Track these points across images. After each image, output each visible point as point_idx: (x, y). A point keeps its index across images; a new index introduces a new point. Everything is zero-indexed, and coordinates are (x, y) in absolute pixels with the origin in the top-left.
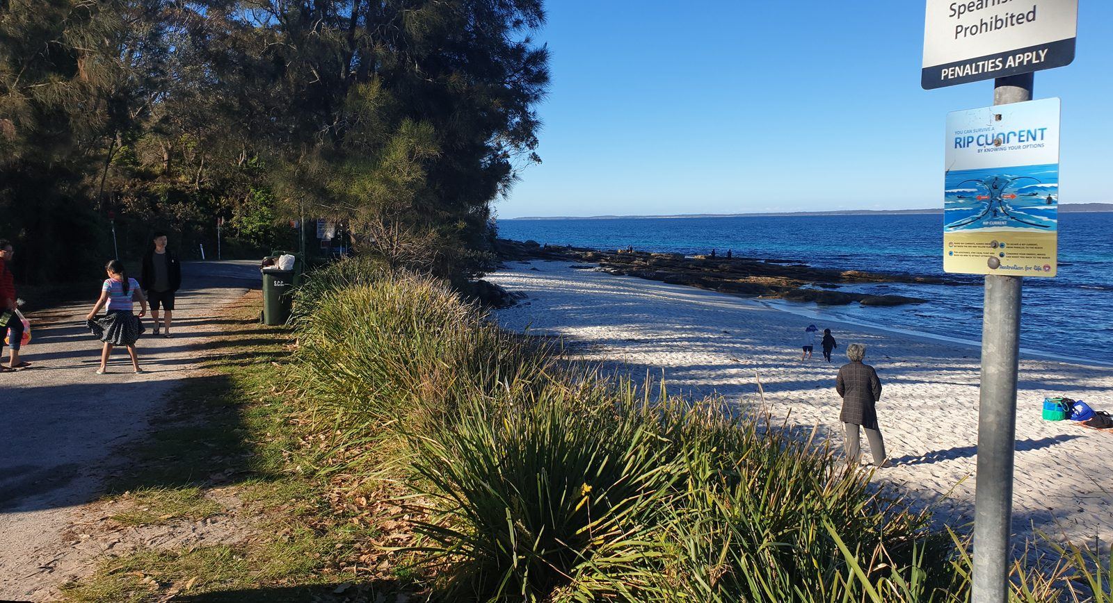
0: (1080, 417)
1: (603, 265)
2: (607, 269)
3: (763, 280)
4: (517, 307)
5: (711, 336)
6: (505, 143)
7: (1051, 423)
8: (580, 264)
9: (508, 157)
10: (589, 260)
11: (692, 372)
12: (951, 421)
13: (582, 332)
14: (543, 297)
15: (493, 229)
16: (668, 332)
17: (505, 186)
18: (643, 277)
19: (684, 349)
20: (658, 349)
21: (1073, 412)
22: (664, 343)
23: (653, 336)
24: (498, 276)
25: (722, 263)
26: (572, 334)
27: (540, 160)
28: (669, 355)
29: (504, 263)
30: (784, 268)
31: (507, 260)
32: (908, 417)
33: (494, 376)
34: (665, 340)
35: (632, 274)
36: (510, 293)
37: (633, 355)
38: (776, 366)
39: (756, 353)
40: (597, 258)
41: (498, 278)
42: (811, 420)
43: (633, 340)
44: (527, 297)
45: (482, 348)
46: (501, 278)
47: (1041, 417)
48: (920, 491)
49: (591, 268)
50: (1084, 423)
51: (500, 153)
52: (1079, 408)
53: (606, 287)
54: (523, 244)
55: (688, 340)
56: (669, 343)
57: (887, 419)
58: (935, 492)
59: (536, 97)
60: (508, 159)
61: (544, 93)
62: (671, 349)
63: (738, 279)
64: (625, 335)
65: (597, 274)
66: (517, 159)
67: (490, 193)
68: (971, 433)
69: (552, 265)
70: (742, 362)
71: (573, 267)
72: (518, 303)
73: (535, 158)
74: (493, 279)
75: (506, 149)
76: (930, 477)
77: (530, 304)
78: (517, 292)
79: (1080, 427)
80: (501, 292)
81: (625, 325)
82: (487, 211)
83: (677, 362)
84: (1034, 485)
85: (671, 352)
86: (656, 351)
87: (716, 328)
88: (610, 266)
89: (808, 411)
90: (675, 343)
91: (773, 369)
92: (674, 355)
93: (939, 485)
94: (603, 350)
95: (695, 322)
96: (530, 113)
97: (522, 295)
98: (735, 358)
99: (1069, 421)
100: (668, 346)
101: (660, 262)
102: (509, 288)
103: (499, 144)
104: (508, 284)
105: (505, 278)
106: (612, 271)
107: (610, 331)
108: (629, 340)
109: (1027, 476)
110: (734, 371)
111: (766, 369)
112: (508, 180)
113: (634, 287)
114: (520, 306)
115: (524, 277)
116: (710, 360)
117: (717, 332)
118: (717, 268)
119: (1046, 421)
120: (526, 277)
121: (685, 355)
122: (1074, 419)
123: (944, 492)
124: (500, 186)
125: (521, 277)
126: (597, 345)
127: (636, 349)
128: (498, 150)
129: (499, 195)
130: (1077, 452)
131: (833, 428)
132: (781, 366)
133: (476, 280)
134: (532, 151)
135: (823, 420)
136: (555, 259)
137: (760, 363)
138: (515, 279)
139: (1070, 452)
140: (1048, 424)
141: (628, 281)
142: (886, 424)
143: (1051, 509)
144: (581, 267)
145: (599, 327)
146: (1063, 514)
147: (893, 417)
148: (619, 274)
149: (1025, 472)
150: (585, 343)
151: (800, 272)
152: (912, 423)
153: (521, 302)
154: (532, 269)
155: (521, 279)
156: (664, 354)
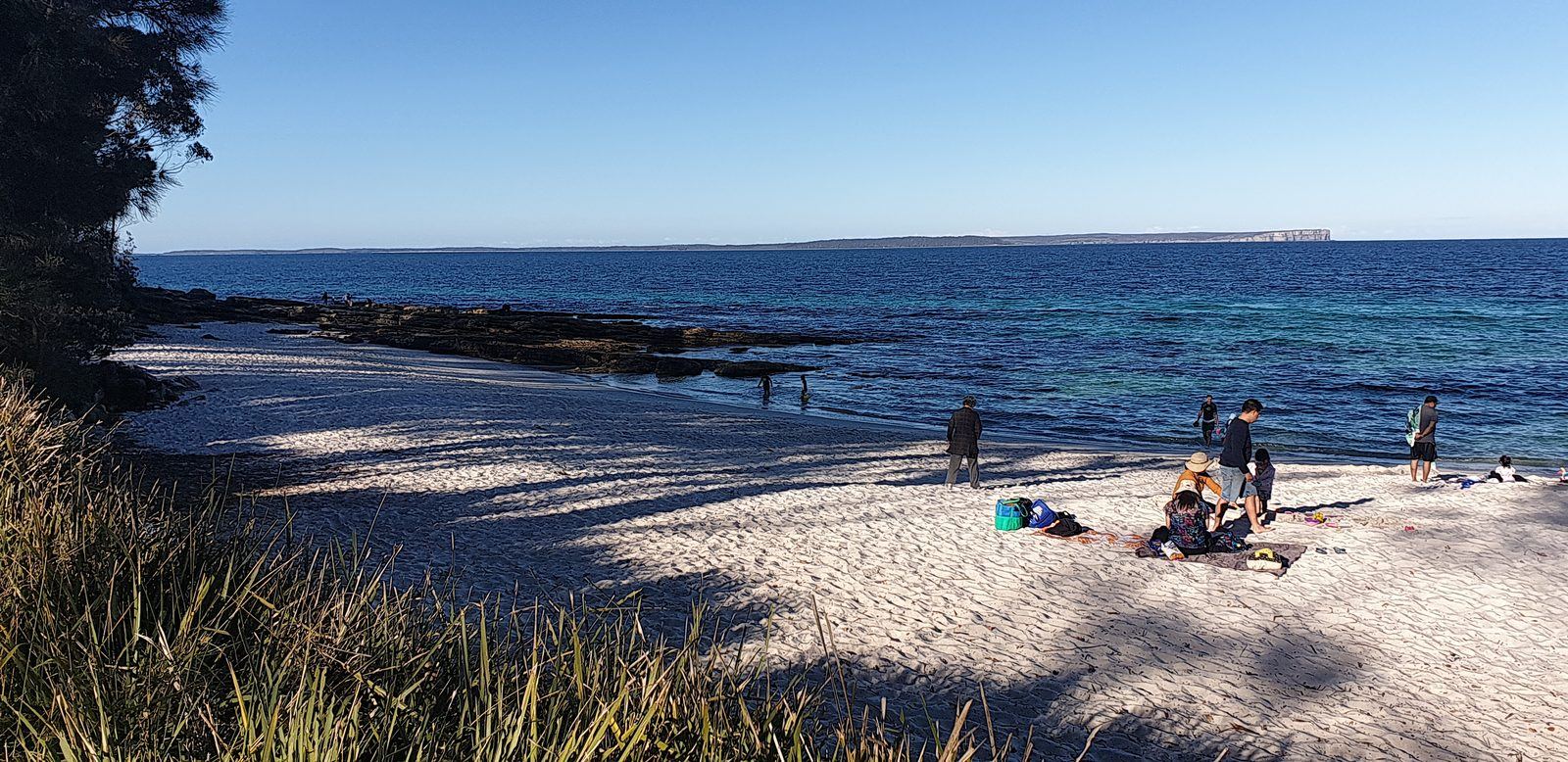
0: (1041, 523)
1: (323, 327)
2: (332, 333)
3: (578, 343)
4: (180, 405)
5: (518, 436)
6: (143, 125)
7: (1008, 536)
8: (284, 327)
9: (149, 148)
10: (300, 318)
11: (498, 499)
12: (885, 544)
13: (298, 443)
14: (227, 385)
15: (126, 268)
16: (448, 433)
17: (145, 194)
18: (393, 344)
19: (478, 461)
20: (435, 463)
21: (1032, 517)
22: (444, 453)
23: (423, 442)
24: (140, 351)
25: (516, 320)
26: (282, 447)
27: (207, 155)
28: (455, 474)
29: (152, 328)
30: (606, 326)
31: (155, 322)
32: (827, 543)
33: (130, 617)
34: (444, 447)
35: (374, 341)
36: (166, 382)
37: (395, 477)
38: (624, 477)
39: (588, 457)
40: (311, 314)
41: (140, 355)
42: (698, 564)
43: (390, 451)
44: (198, 387)
45: (92, 549)
46: (146, 354)
47: (994, 527)
48: (882, 669)
49: (305, 332)
50: (1046, 531)
51: (132, 141)
52: (1038, 510)
53: (338, 362)
54: (184, 295)
55: (482, 444)
56: (452, 452)
57: (802, 550)
58: (902, 669)
59: (200, 41)
60: (150, 153)
61: (213, 33)
62: (459, 462)
63: (543, 343)
64: (377, 443)
65: (320, 341)
66: (167, 153)
67: (118, 208)
68: (917, 561)
69: (239, 328)
70: (573, 474)
71: (272, 331)
72: (182, 399)
73: (200, 151)
74: (131, 356)
75: (146, 134)
76: (887, 642)
77: (203, 398)
78: (178, 379)
79: (1043, 537)
80: (146, 379)
81: (375, 427)
82: (111, 238)
83: (471, 484)
84: (1023, 637)
85: (457, 467)
86: (432, 468)
87: (523, 422)
88: (338, 328)
89: (689, 549)
90: (462, 452)
91: (620, 482)
92: (463, 472)
93: (903, 654)
94: (340, 473)
95: (487, 415)
96: (187, 67)
97: (189, 383)
98: (561, 470)
99: (1029, 530)
100: (451, 457)
101: (421, 319)
102: (162, 371)
103: (131, 126)
104: (161, 364)
105: (154, 354)
106: (342, 337)
107: (349, 438)
108: (385, 451)
109: (1009, 623)
110: (564, 491)
111: (612, 484)
112: (151, 183)
113: (382, 361)
114: (185, 403)
115: (189, 351)
116: (525, 475)
117: (525, 428)
118: (508, 328)
119: (1001, 532)
120: (193, 351)
121: (482, 471)
122: (1034, 526)
123: (914, 664)
124: (134, 193)
125: (184, 351)
126: (328, 465)
127: (397, 467)
128: (130, 137)
129: (134, 210)
130: (1053, 576)
131: (730, 574)
132: (632, 476)
133: (95, 359)
134: (192, 141)
135: (714, 561)
136: (241, 320)
137: (600, 473)
138: (172, 355)
139: (1045, 576)
140: (1005, 537)
141: (371, 351)
142: (803, 558)
143: (1055, 673)
144: (289, 332)
145: (328, 433)
146: (1073, 679)
147: (808, 546)
148: (353, 341)
149: (1004, 615)
150: (307, 462)
151: (627, 330)
152: (836, 553)
153: (187, 395)
154: (205, 337)
155: (185, 355)
156: (447, 473)
